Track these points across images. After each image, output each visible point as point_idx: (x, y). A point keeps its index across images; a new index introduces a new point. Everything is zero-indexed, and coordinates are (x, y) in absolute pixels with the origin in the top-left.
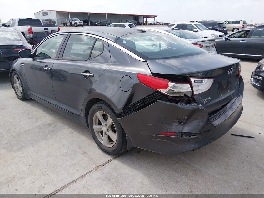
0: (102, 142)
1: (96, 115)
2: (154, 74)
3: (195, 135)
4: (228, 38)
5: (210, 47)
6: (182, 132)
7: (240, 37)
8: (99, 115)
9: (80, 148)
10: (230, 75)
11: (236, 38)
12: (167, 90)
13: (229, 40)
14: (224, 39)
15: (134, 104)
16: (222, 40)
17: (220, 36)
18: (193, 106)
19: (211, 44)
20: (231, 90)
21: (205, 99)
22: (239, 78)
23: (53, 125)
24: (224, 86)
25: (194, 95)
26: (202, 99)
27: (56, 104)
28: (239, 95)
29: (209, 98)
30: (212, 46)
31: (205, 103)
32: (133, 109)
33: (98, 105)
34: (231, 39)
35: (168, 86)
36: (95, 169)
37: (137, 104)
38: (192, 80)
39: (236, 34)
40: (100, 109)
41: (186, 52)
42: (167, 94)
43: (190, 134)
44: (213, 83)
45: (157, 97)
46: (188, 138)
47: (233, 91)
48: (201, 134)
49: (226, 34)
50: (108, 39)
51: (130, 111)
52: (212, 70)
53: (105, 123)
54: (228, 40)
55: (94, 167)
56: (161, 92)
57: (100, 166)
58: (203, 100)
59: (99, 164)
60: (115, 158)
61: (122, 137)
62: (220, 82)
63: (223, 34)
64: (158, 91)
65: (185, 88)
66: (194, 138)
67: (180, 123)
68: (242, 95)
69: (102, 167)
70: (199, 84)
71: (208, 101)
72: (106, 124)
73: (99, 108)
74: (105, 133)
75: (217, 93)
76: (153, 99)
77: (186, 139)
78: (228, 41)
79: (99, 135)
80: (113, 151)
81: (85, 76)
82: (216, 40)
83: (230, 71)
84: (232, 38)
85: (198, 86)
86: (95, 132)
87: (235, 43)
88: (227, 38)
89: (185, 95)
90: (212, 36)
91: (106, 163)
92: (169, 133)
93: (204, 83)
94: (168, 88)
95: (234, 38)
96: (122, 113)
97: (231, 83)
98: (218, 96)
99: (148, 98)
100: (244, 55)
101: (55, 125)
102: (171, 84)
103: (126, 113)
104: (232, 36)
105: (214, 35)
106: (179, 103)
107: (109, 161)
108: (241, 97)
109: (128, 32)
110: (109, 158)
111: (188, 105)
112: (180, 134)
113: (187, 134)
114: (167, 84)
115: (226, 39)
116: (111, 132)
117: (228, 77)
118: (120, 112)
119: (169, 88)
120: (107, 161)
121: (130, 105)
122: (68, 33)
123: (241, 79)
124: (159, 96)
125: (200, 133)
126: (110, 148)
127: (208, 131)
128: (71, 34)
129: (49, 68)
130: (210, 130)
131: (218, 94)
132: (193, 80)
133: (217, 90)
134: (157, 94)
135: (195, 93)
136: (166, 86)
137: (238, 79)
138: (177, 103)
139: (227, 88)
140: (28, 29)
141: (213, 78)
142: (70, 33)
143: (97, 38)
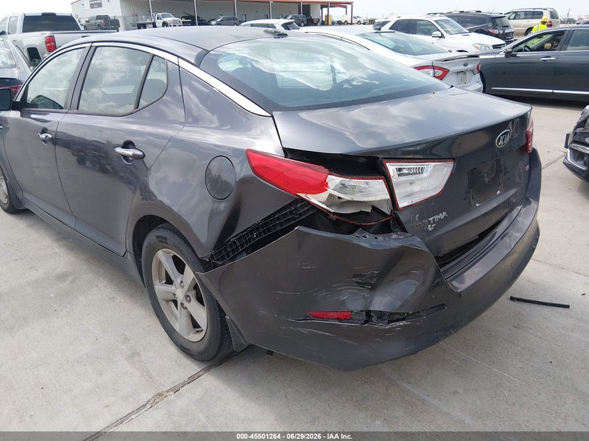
0: (177, 326)
1: (157, 258)
2: (288, 152)
3: (404, 319)
4: (511, 52)
5: (468, 74)
6: (370, 311)
7: (541, 48)
8: (163, 258)
9: (126, 340)
10: (501, 149)
11: (531, 50)
12: (324, 196)
13: (514, 56)
14: (502, 55)
15: (242, 232)
16: (497, 56)
17: (495, 47)
18: (393, 241)
19: (470, 66)
20: (507, 189)
21: (431, 219)
22: (530, 154)
23: (70, 278)
24: (487, 180)
25: (398, 210)
26: (421, 218)
27: (73, 225)
28: (527, 199)
29: (442, 215)
30: (472, 71)
31: (430, 229)
32: (240, 248)
33: (158, 234)
34: (520, 54)
35: (326, 185)
36: (152, 401)
37: (251, 232)
38: (392, 168)
39: (532, 41)
40: (163, 242)
41: (387, 88)
42: (325, 207)
43: (391, 317)
44: (452, 174)
45: (301, 215)
46: (383, 327)
47: (513, 191)
48: (420, 314)
49: (508, 43)
50: (178, 57)
51: (233, 251)
52: (454, 135)
53: (179, 281)
54: (512, 56)
55: (150, 397)
56: (309, 203)
57: (166, 394)
58: (424, 221)
59: (164, 386)
60: (207, 370)
61: (219, 319)
62: (475, 169)
63: (503, 42)
64: (303, 200)
65: (372, 191)
66: (400, 326)
67: (362, 285)
68: (537, 199)
69: (172, 396)
70: (413, 177)
71: (440, 224)
72: (182, 282)
73: (160, 242)
74: (182, 304)
75: (465, 199)
76: (290, 220)
77: (378, 329)
78: (512, 60)
79: (169, 307)
80: (200, 353)
81: (126, 157)
82: (481, 57)
83: (502, 139)
84: (521, 50)
85: (411, 183)
86: (160, 302)
87: (529, 63)
88: (509, 52)
89: (374, 208)
90: (477, 48)
91: (184, 384)
92: (332, 314)
93: (425, 175)
94: (325, 190)
95: (525, 51)
96: (212, 256)
97: (505, 169)
98: (469, 208)
99: (278, 218)
100: (551, 91)
101: (75, 278)
102: (334, 181)
103: (222, 258)
104: (522, 46)
105: (479, 46)
106: (356, 234)
107: (192, 379)
108: (533, 204)
109: (236, 37)
110: (193, 367)
111: (380, 238)
112: (363, 317)
113: (381, 315)
114: (323, 179)
115: (508, 54)
116: (194, 302)
117: (496, 155)
118: (209, 253)
119: (330, 191)
120: (185, 378)
121: (232, 238)
122: (89, 45)
123: (533, 157)
124: (305, 212)
125: (419, 312)
126: (196, 345)
127: (440, 305)
128: (97, 47)
129: (50, 136)
130: (443, 304)
131: (470, 202)
132: (394, 168)
133: (467, 192)
134: (302, 207)
135: (402, 204)
136: (322, 187)
137: (526, 158)
138: (351, 232)
139: (494, 184)
140: (44, 40)
141: (454, 159)
142: (94, 44)
143: (154, 55)
